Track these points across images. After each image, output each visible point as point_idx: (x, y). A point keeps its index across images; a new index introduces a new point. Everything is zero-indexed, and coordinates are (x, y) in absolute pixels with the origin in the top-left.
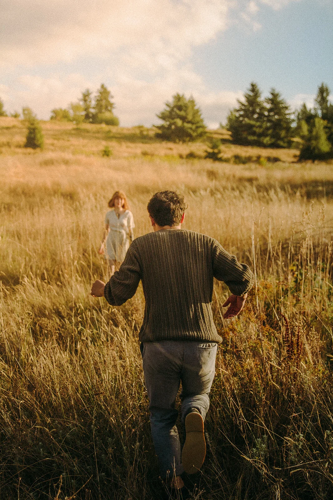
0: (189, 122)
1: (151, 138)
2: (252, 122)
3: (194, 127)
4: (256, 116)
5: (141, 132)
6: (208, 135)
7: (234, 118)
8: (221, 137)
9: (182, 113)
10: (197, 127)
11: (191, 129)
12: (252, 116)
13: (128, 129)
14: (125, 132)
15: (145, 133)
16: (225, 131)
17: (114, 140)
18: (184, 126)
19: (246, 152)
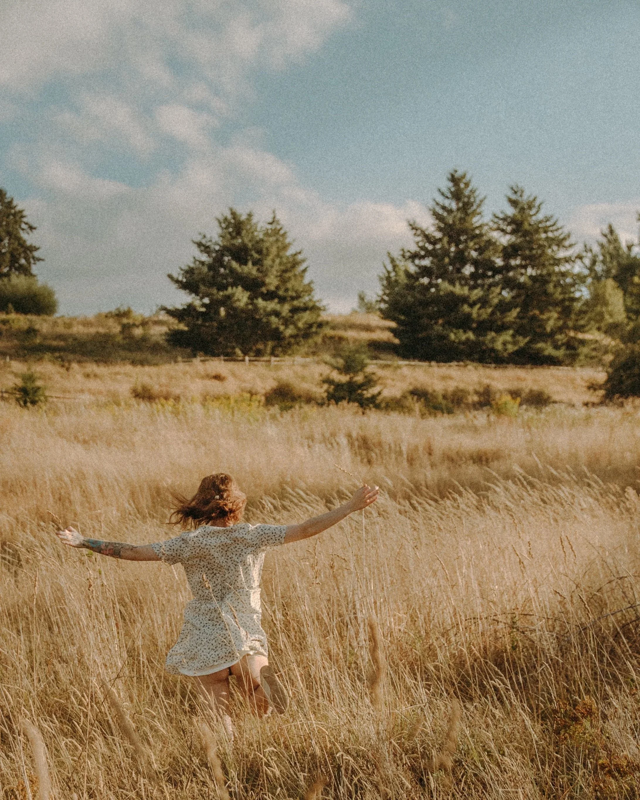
0: (270, 296)
1: (156, 348)
2: (459, 290)
3: (285, 309)
4: (468, 270)
5: (126, 328)
6: (328, 331)
7: (403, 279)
8: (365, 336)
9: (250, 269)
10: (295, 310)
11: (277, 314)
12: (459, 271)
13: (86, 323)
14: (78, 330)
15: (138, 332)
16: (375, 320)
17: (48, 356)
18: (256, 309)
19: (444, 378)
